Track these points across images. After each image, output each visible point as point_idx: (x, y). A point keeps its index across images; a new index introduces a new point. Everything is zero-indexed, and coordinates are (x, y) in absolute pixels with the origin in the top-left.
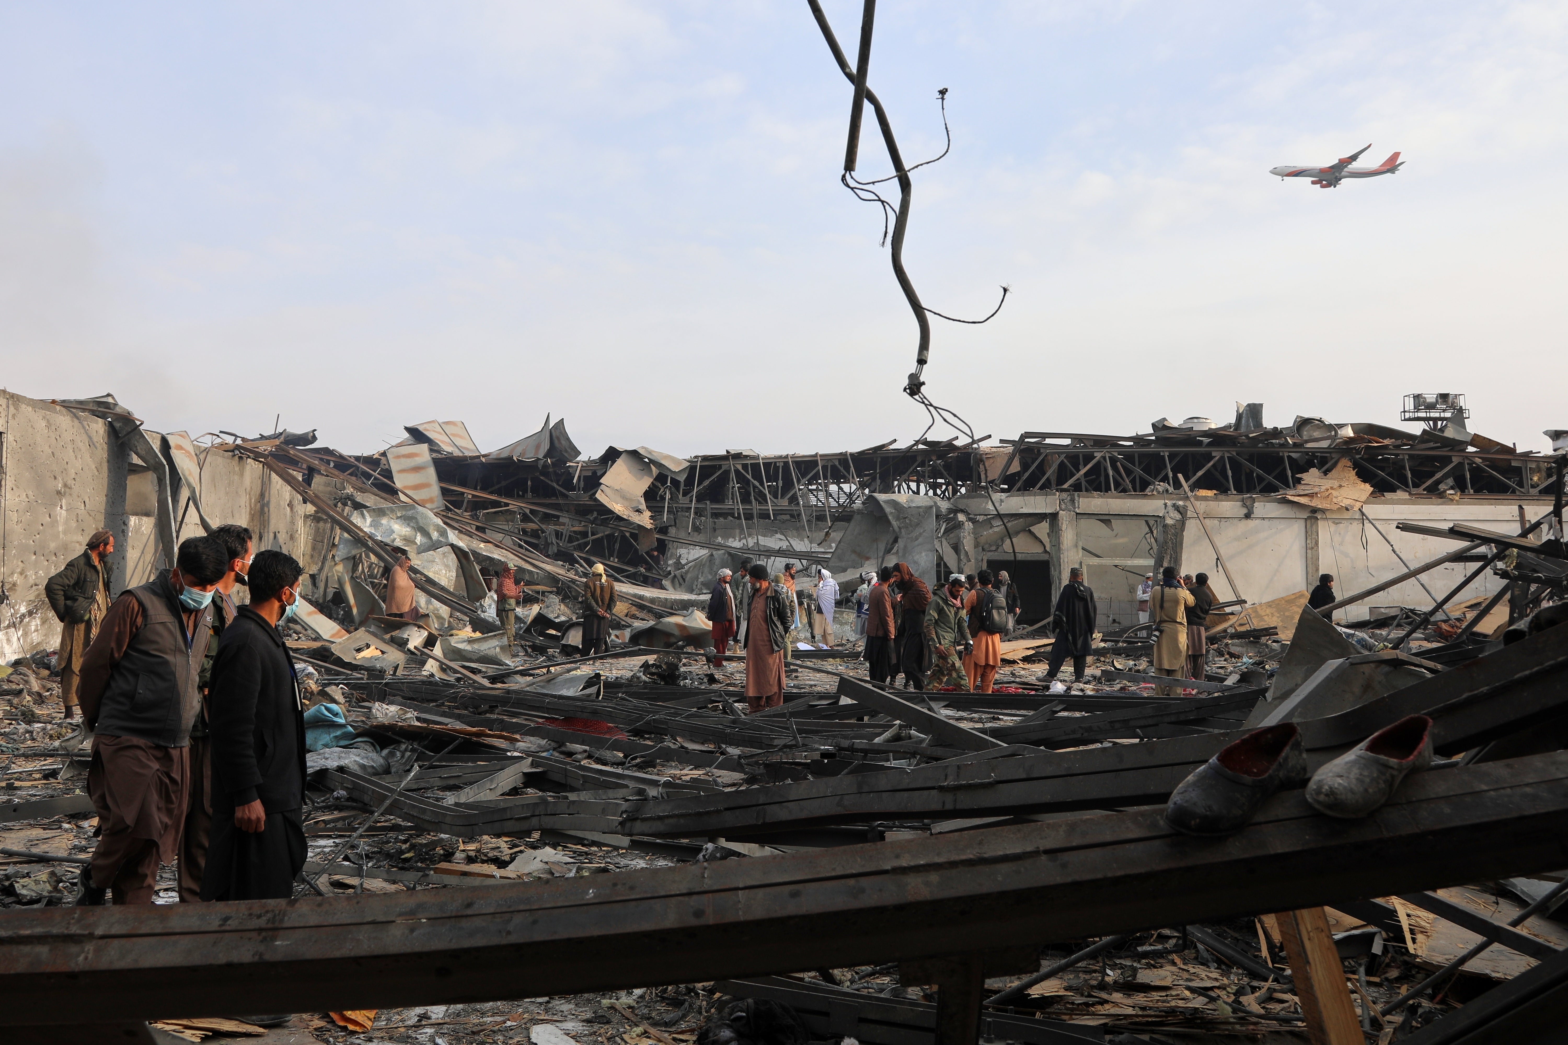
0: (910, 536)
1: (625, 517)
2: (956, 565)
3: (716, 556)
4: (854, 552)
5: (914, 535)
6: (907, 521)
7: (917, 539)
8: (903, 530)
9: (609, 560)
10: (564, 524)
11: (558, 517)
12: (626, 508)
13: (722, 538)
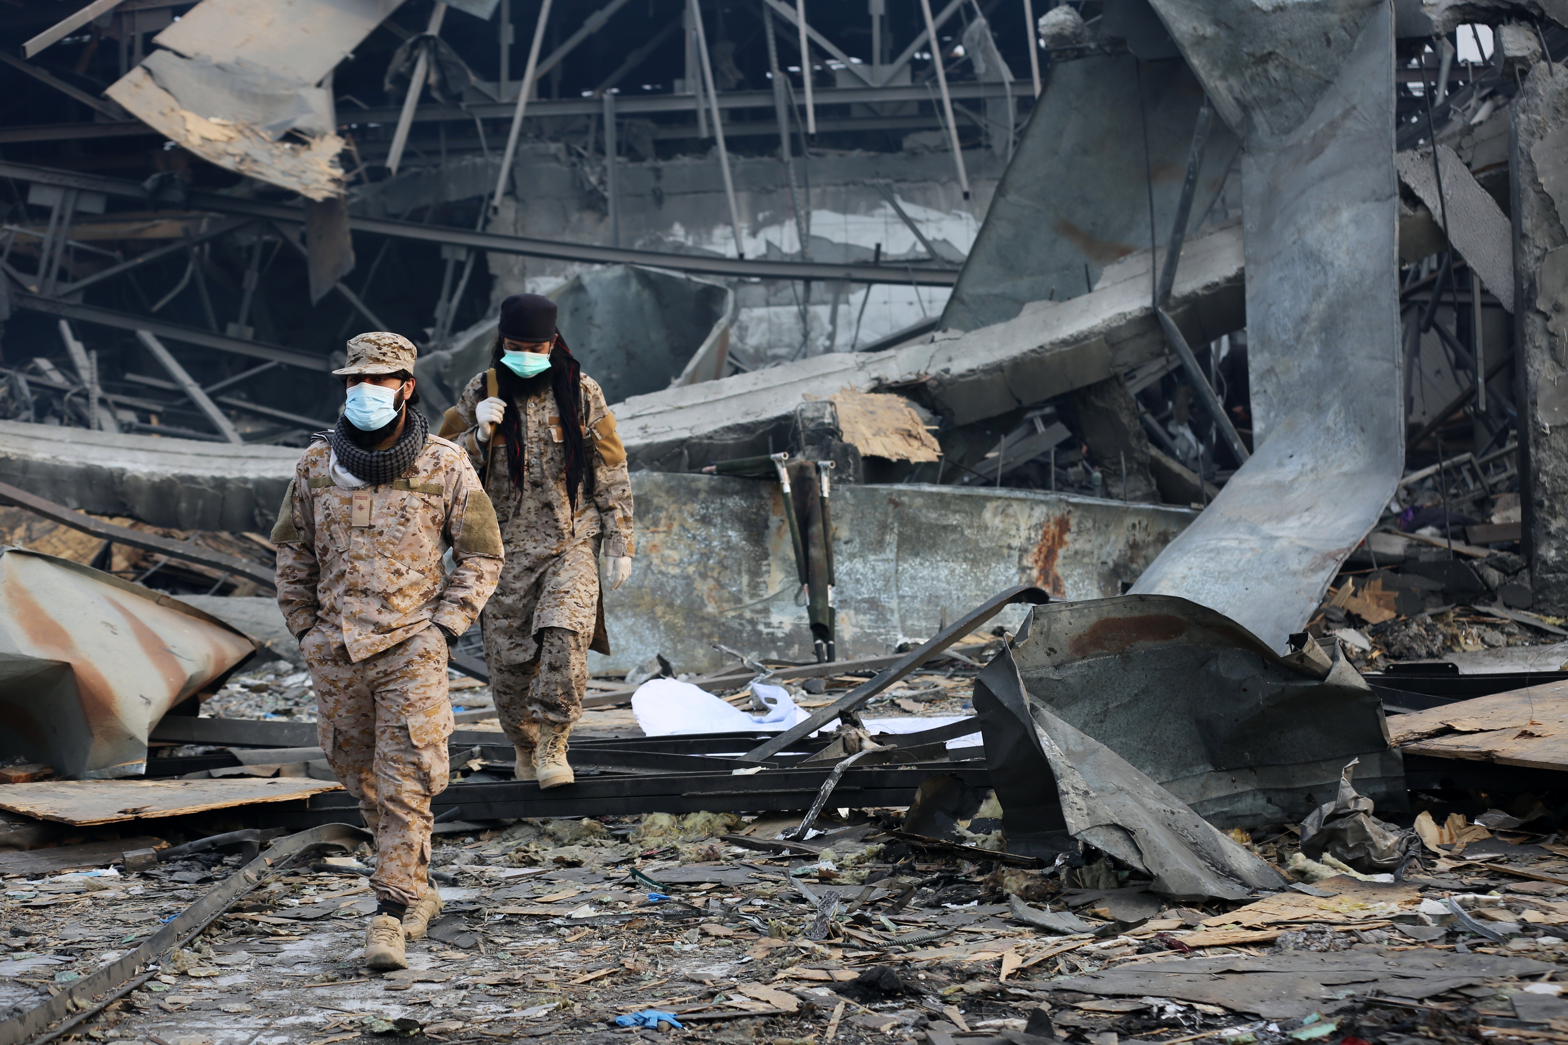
0: (1292, 140)
1: (227, 163)
2: (1505, 262)
3: (594, 291)
4: (1068, 229)
5: (1306, 133)
6: (1275, 73)
7: (1317, 150)
8: (1259, 118)
9: (222, 332)
10: (42, 214)
11: (24, 187)
12: (247, 129)
13: (689, 227)
